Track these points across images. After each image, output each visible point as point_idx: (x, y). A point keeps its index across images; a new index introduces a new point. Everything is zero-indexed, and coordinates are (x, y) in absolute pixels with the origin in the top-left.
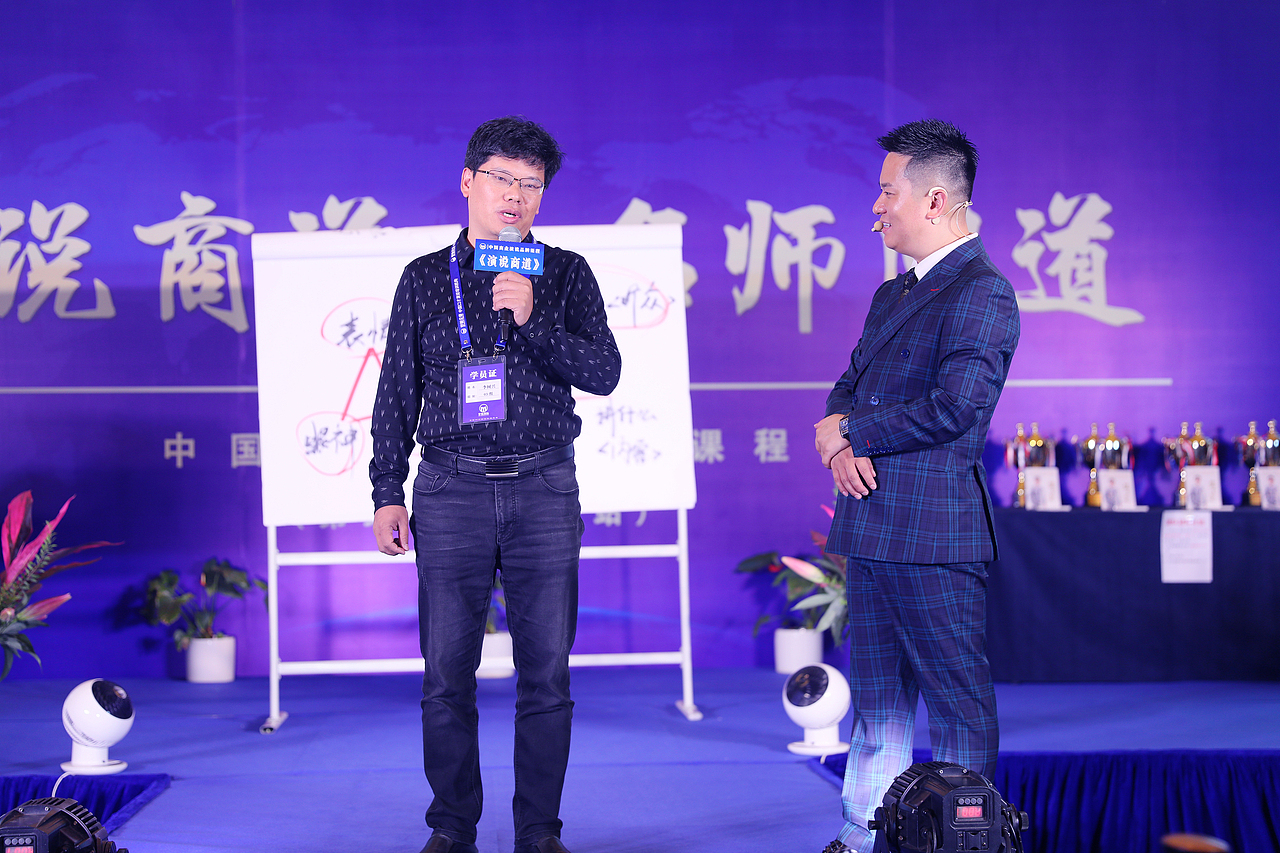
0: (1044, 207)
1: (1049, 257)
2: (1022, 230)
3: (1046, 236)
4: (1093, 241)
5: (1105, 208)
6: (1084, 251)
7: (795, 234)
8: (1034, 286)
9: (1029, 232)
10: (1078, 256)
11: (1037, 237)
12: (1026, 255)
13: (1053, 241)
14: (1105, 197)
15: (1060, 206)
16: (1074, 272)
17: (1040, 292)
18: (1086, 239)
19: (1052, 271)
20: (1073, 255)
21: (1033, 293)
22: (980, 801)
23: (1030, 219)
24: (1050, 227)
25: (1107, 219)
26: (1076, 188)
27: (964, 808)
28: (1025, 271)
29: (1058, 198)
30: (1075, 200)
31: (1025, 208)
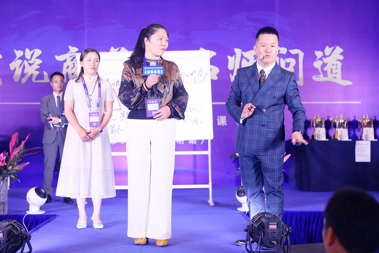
0: (323, 50)
1: (324, 65)
2: (316, 57)
3: (323, 59)
4: (337, 60)
5: (341, 50)
6: (335, 64)
7: (248, 58)
8: (320, 74)
9: (318, 58)
10: (333, 65)
11: (321, 59)
12: (317, 64)
13: (325, 60)
14: (341, 47)
15: (328, 50)
16: (332, 69)
17: (321, 76)
18: (336, 60)
19: (325, 69)
20: (332, 65)
21: (319, 76)
22: (276, 223)
23: (319, 54)
24: (325, 56)
25: (342, 54)
26: (333, 44)
27: (271, 225)
28: (317, 69)
29: (327, 47)
30: (332, 48)
31: (317, 50)
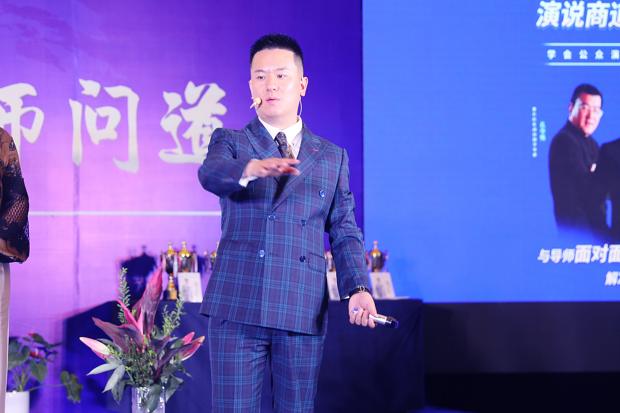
0: (181, 91)
1: (185, 126)
2: (167, 107)
3: (182, 110)
4: (213, 116)
5: (222, 93)
6: (208, 123)
7: (8, 103)
8: (175, 146)
9: (171, 109)
10: (204, 126)
11: (177, 111)
12: (170, 124)
13: (187, 114)
14: (221, 86)
15: (192, 91)
16: (201, 136)
17: (179, 150)
18: (210, 115)
19: (187, 135)
20: (201, 125)
21: (174, 150)
23: (172, 99)
24: (185, 105)
25: (222, 101)
26: (204, 79)
28: (169, 136)
29: (191, 85)
30: (202, 87)
31: (169, 91)
